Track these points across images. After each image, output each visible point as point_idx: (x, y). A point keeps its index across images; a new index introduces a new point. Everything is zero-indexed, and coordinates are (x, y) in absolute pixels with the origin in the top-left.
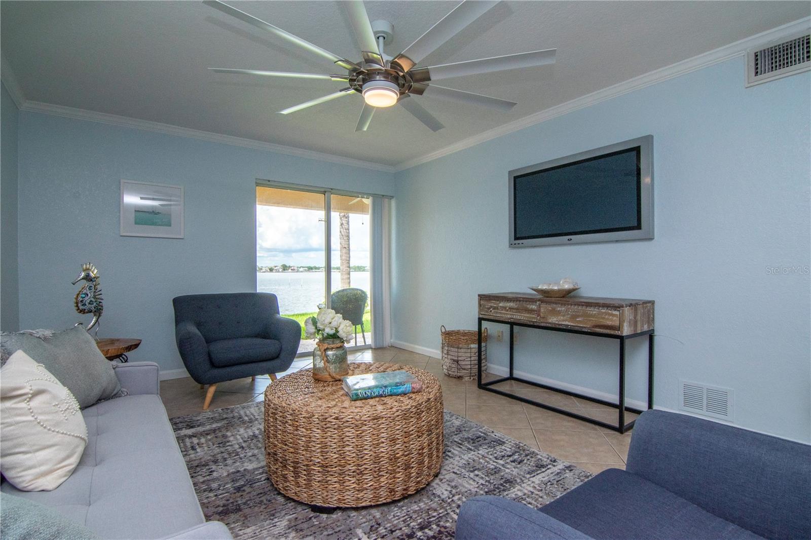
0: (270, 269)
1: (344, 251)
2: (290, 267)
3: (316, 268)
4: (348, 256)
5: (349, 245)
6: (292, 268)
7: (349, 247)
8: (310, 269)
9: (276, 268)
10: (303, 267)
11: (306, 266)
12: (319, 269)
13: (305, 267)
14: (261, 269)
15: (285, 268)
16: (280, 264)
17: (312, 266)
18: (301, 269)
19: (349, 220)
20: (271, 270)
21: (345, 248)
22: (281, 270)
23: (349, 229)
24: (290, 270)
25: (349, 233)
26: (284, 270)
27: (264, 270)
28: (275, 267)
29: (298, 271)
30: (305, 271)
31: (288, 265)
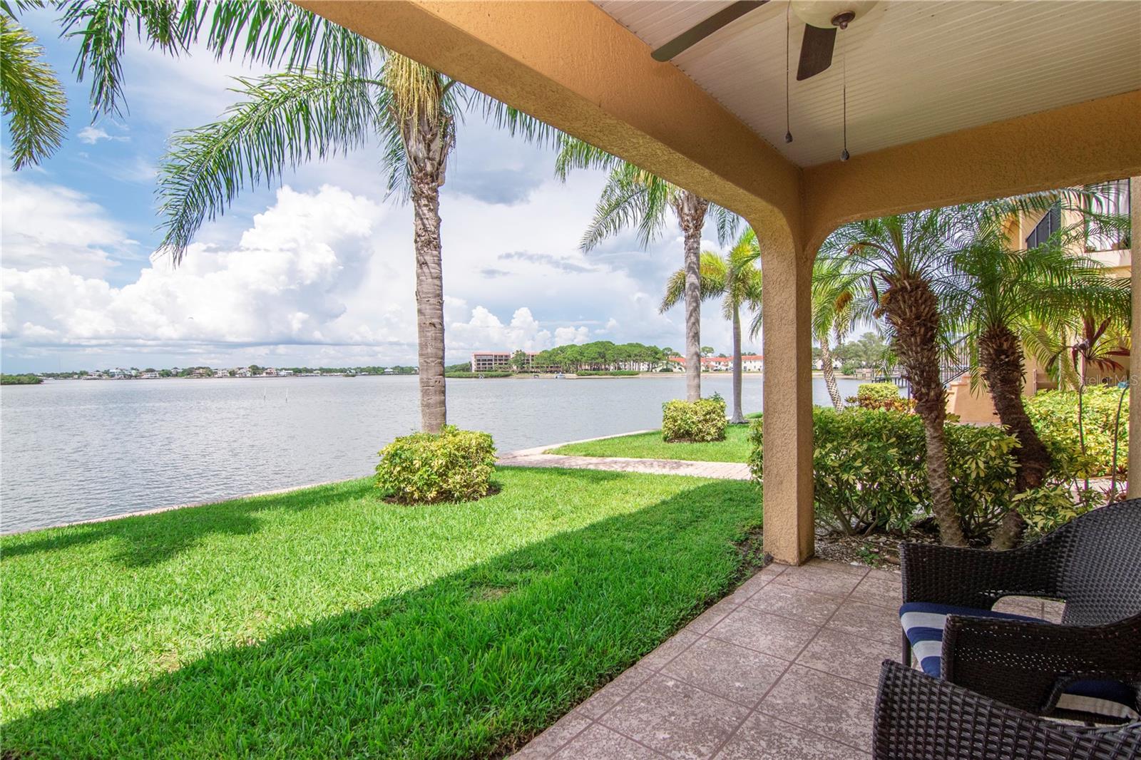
0: (230, 373)
1: (431, 333)
2: (264, 369)
3: (307, 371)
4: (440, 345)
5: (442, 317)
6: (268, 371)
7: (442, 324)
9: (241, 371)
10: (286, 370)
13: (289, 369)
14: (216, 373)
15: (256, 371)
16: (247, 365)
17: (301, 367)
18: (283, 373)
19: (440, 253)
20: (233, 374)
21: (434, 325)
22: (249, 374)
23: (440, 278)
24: (264, 374)
25: (441, 287)
26: (255, 374)
27: (221, 375)
28: (240, 369)
29: (278, 376)
30: (290, 374)
31: (260, 366)
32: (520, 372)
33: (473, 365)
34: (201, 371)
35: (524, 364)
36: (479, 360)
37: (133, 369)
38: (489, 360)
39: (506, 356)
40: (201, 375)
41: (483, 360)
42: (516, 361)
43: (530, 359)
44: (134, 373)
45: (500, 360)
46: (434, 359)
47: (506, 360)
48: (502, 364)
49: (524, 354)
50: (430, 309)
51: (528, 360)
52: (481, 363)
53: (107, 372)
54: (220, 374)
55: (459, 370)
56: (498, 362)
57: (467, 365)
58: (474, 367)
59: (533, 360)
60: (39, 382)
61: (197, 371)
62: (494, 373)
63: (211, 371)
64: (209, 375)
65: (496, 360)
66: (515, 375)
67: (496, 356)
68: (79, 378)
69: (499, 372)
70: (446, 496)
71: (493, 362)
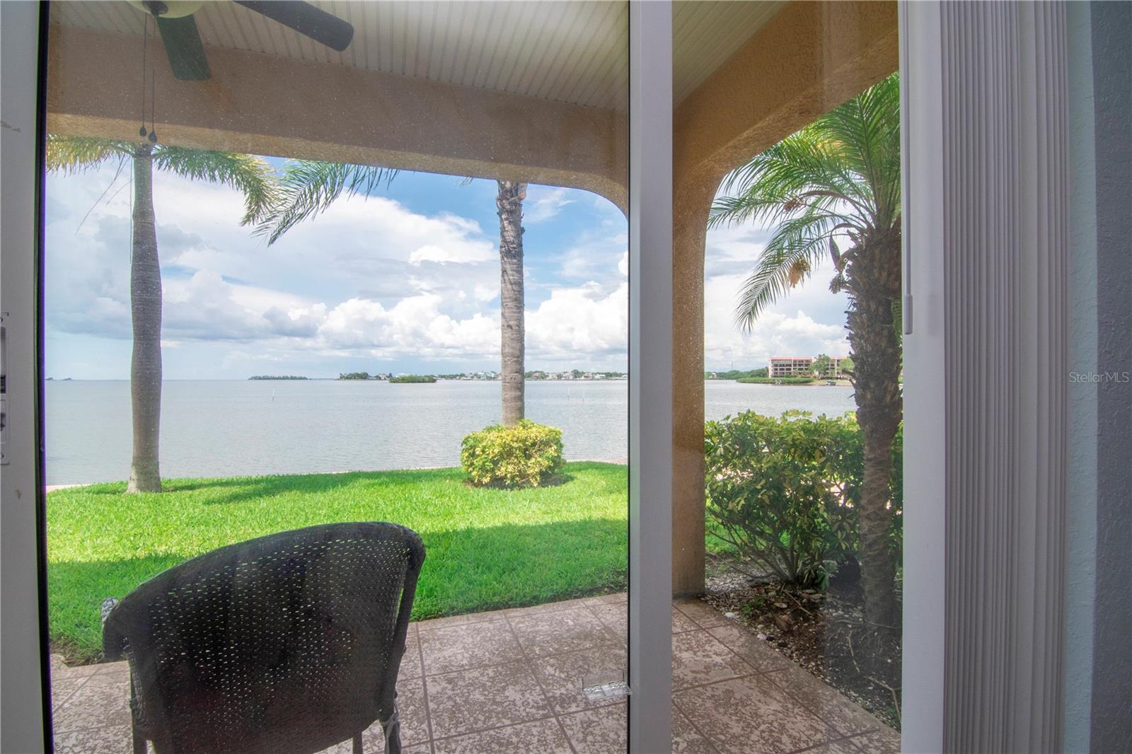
2: (583, 373)
6: (586, 375)
8: (609, 376)
10: (599, 374)
11: (604, 372)
12: (621, 376)
13: (602, 374)
14: (548, 376)
15: (577, 374)
16: (570, 370)
18: (598, 376)
20: (560, 377)
22: (571, 378)
24: (583, 378)
26: (576, 377)
28: (565, 373)
29: (593, 379)
30: (603, 378)
31: (580, 371)
32: (822, 379)
33: (770, 371)
34: (537, 374)
35: (828, 369)
36: (777, 365)
37: (492, 372)
38: (787, 365)
39: (807, 361)
40: (537, 378)
41: (780, 366)
42: (817, 367)
43: (836, 363)
44: (493, 375)
45: (800, 365)
46: (510, 358)
47: (806, 365)
48: (802, 369)
49: (827, 359)
50: (508, 313)
51: (833, 365)
52: (778, 368)
53: (476, 375)
54: (550, 377)
55: (755, 376)
56: (798, 367)
57: (763, 370)
58: (771, 373)
59: (838, 365)
60: (434, 381)
61: (535, 375)
62: (792, 379)
63: (544, 374)
64: (543, 378)
65: (795, 365)
66: (816, 382)
67: (795, 361)
68: (460, 379)
69: (799, 378)
70: (498, 482)
71: (792, 368)
